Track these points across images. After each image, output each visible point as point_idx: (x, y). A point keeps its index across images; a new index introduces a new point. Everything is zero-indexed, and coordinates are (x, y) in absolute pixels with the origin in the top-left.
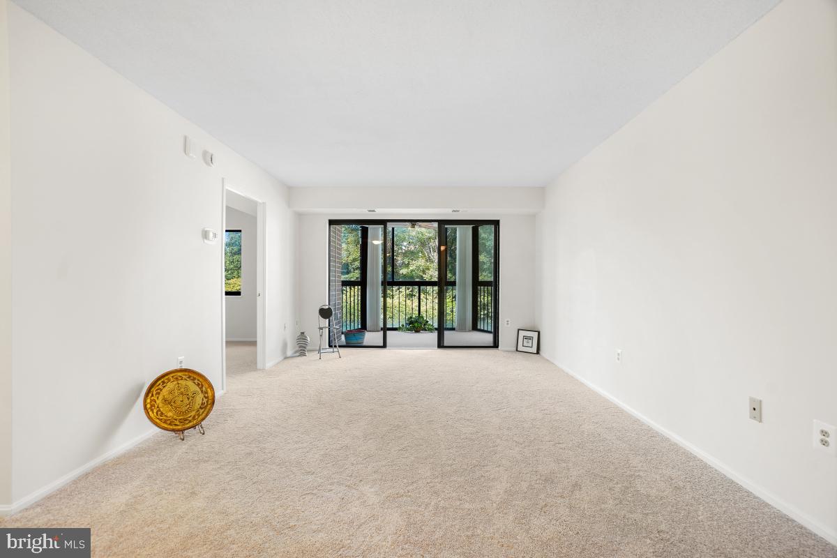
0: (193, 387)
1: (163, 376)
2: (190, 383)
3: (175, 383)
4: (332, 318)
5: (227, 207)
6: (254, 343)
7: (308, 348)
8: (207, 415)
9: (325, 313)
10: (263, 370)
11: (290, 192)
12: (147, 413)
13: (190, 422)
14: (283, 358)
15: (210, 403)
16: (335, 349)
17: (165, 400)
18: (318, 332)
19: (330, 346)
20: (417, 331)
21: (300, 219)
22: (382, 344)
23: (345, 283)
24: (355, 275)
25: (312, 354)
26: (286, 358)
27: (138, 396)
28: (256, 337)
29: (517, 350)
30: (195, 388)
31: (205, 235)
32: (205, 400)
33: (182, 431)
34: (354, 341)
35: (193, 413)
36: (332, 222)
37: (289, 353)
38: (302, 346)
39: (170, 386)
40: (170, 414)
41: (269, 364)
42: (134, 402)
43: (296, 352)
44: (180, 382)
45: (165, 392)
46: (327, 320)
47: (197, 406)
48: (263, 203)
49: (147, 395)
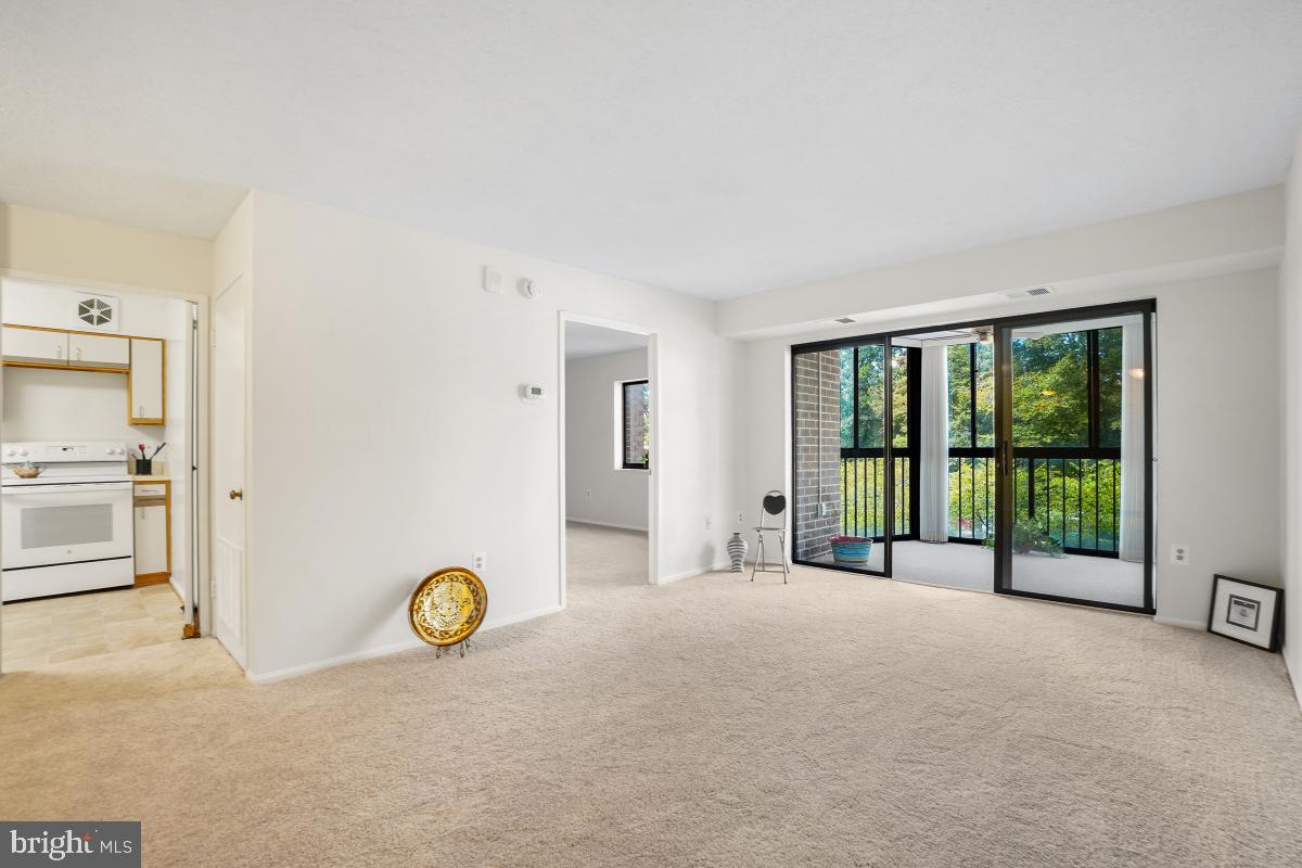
0: (466, 593)
2: (464, 588)
3: (449, 584)
8: (471, 633)
9: (774, 504)
11: (713, 310)
12: (412, 615)
13: (451, 637)
17: (433, 604)
19: (795, 562)
26: (711, 572)
29: (1209, 630)
30: (469, 595)
32: (475, 613)
34: (847, 558)
36: (797, 350)
38: (736, 555)
39: (443, 586)
40: (432, 622)
41: (667, 578)
44: (454, 583)
45: (436, 593)
48: (653, 335)
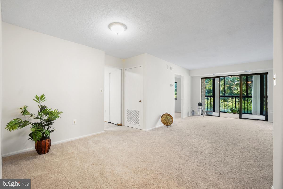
2: (168, 117)
4: (202, 106)
5: (175, 77)
6: (181, 112)
8: (172, 123)
9: (200, 105)
11: (189, 71)
12: (161, 121)
14: (187, 116)
15: (172, 121)
16: (203, 115)
17: (164, 119)
18: (198, 110)
19: (201, 115)
20: (234, 113)
21: (192, 79)
22: (218, 116)
23: (207, 96)
24: (211, 94)
25: (196, 116)
26: (189, 116)
27: (160, 118)
28: (181, 111)
30: (169, 118)
31: (171, 85)
33: (167, 125)
34: (209, 114)
35: (169, 123)
36: (202, 78)
37: (189, 115)
38: (193, 113)
39: (165, 117)
40: (165, 122)
41: (184, 117)
42: (159, 119)
43: (191, 115)
45: (164, 117)
46: (201, 107)
47: (170, 121)
48: (183, 76)
49: (161, 117)
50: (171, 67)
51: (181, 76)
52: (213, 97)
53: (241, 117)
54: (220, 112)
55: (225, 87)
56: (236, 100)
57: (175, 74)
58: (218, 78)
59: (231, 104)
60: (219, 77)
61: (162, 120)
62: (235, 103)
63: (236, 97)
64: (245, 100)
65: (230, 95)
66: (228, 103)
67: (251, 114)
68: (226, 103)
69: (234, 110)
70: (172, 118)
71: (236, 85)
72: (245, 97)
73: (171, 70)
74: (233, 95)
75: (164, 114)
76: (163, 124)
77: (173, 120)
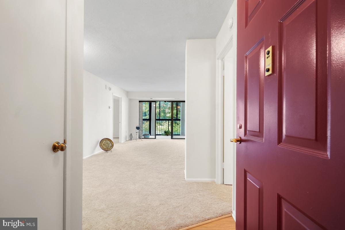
0: (109, 142)
1: (103, 139)
2: (108, 141)
4: (140, 130)
5: (113, 99)
7: (133, 139)
9: (138, 128)
10: (121, 143)
11: (127, 93)
14: (125, 141)
15: (112, 146)
16: (141, 139)
17: (103, 144)
18: (136, 133)
19: (139, 138)
20: (167, 135)
21: (130, 100)
22: (154, 138)
23: (144, 120)
24: (147, 117)
26: (127, 141)
27: (98, 143)
31: (109, 107)
33: (107, 151)
35: (109, 148)
36: (140, 101)
37: (127, 139)
39: (104, 141)
40: (105, 147)
41: (122, 142)
42: (97, 145)
43: (129, 139)
44: (106, 141)
45: (103, 143)
46: (138, 130)
47: (110, 146)
48: (121, 98)
49: (100, 142)
50: (109, 88)
51: (119, 98)
52: (150, 120)
53: (172, 138)
54: (156, 135)
55: (160, 110)
56: (169, 123)
57: (113, 94)
58: (155, 103)
59: (165, 127)
60: (155, 101)
61: (101, 146)
62: (168, 126)
63: (168, 120)
64: (175, 123)
65: (163, 119)
66: (163, 127)
67: (179, 135)
68: (161, 126)
69: (167, 132)
70: (112, 142)
71: (169, 108)
72: (175, 120)
73: (110, 90)
74: (166, 118)
75: (102, 139)
76: (102, 149)
77: (113, 144)
